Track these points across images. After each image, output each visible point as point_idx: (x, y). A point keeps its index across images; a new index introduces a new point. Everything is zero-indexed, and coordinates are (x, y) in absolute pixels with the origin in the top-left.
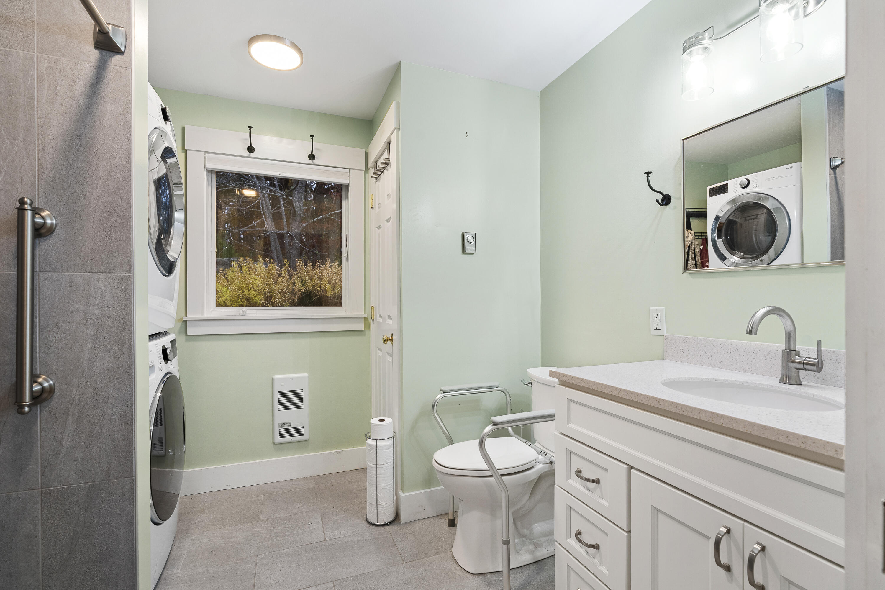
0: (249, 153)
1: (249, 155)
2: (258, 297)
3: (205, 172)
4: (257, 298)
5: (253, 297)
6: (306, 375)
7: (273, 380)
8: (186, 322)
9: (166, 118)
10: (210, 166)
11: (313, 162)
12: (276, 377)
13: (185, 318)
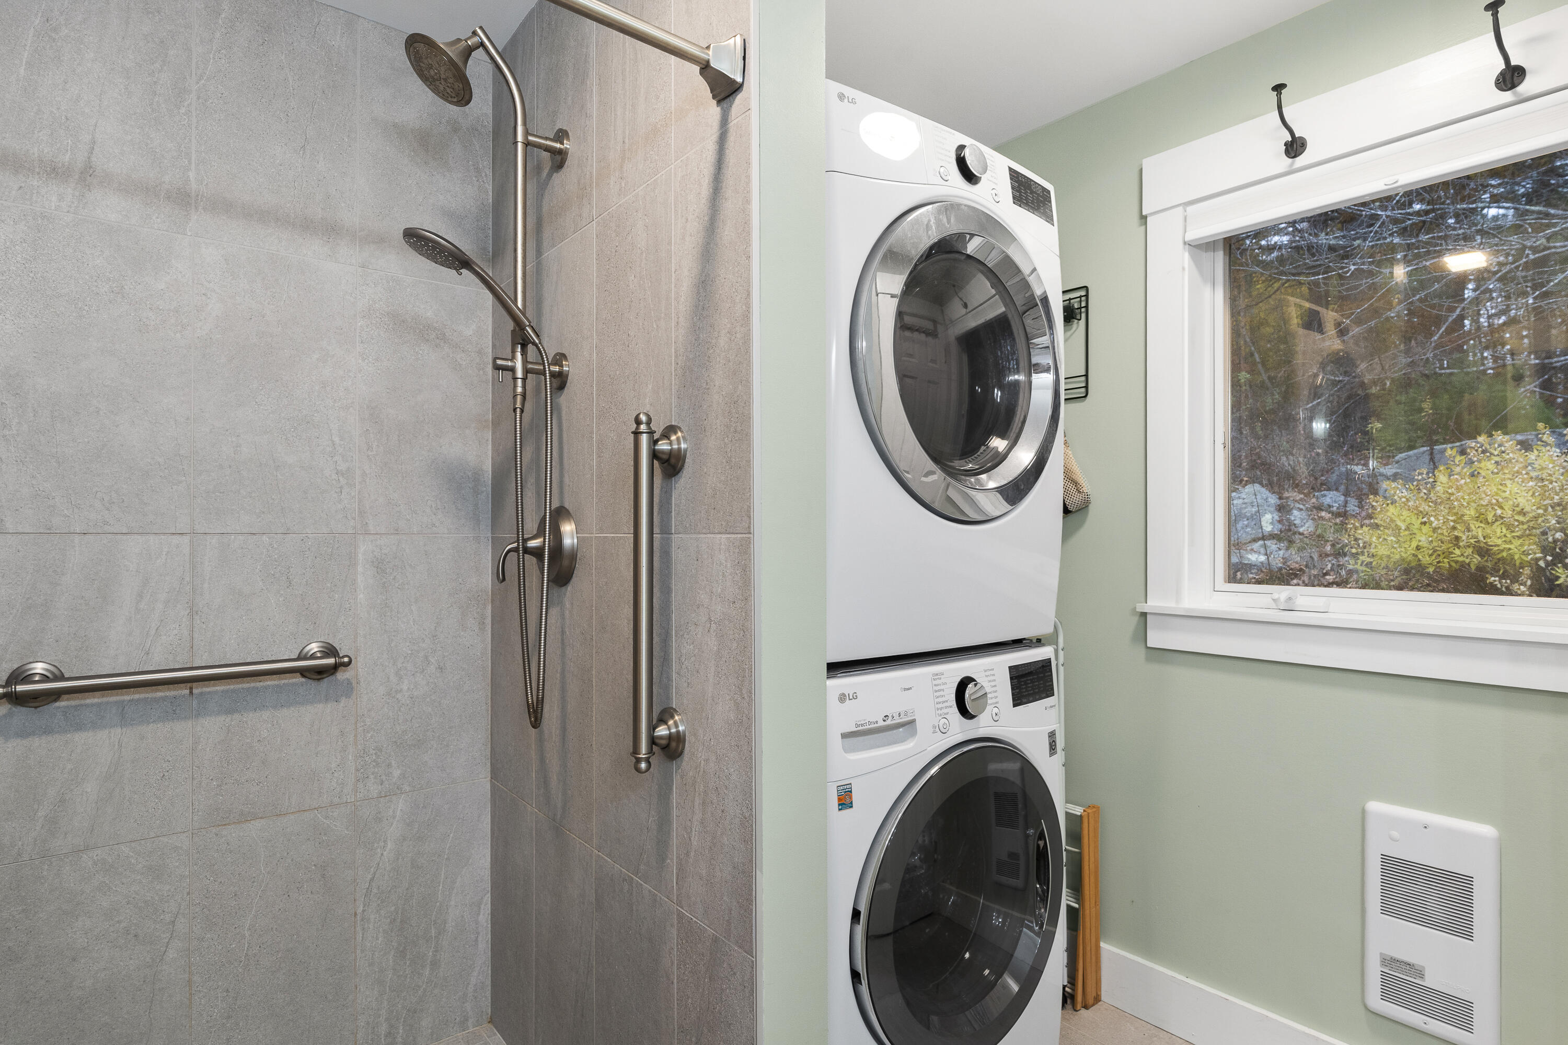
0: (1290, 160)
1: (1292, 164)
2: (1517, 542)
3: (1187, 255)
4: (1512, 546)
5: (1499, 542)
6: (1487, 830)
7: (1364, 812)
8: (1144, 615)
9: (969, 176)
10: (1193, 234)
11: (1515, 94)
12: (1375, 806)
13: (1141, 608)
